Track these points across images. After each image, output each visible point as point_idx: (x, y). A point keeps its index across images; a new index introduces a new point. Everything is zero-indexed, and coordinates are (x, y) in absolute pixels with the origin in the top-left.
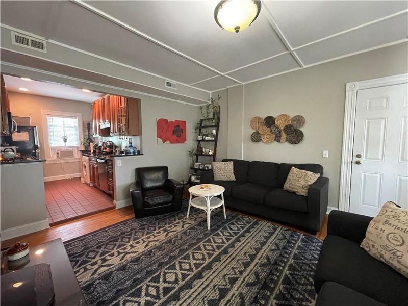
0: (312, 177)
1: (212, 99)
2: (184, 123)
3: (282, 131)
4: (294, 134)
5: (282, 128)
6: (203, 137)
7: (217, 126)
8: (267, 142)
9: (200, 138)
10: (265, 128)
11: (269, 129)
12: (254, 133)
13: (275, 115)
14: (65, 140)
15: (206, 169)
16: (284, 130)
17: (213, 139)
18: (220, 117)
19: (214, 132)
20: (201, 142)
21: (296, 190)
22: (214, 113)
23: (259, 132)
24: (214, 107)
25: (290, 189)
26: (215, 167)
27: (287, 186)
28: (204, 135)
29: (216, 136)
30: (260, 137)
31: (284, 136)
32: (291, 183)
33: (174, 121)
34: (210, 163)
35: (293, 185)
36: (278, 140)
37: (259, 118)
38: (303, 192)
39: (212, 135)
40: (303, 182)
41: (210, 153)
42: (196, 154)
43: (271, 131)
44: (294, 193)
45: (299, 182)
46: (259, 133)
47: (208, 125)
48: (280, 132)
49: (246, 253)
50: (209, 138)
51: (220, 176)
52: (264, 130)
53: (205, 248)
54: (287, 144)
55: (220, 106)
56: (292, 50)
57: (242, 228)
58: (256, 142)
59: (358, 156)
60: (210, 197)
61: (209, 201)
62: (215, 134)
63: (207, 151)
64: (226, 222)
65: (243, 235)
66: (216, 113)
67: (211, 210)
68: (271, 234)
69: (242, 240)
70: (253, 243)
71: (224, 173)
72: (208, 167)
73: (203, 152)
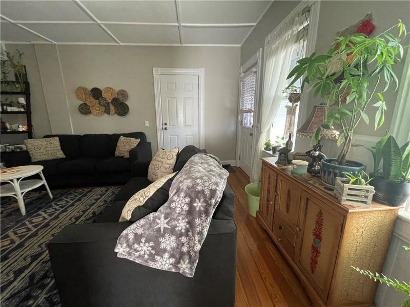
0: (135, 142)
1: (8, 54)
3: (110, 104)
4: (120, 107)
5: (110, 101)
6: (2, 108)
7: (27, 93)
8: (97, 115)
10: (92, 99)
11: (97, 101)
12: (81, 105)
13: (101, 87)
15: (18, 150)
16: (112, 102)
17: (22, 110)
18: (29, 81)
19: (22, 100)
21: (123, 155)
22: (16, 75)
23: (87, 103)
24: (14, 66)
25: (119, 155)
26: (30, 146)
27: (117, 153)
28: (3, 105)
29: (28, 106)
30: (89, 109)
31: (112, 108)
34: (23, 143)
35: (121, 151)
36: (107, 111)
37: (84, 89)
38: (127, 155)
40: (129, 148)
41: (21, 130)
43: (100, 104)
44: (123, 157)
45: (125, 147)
46: (87, 105)
48: (108, 104)
49: (71, 218)
50: (15, 109)
51: (40, 155)
52: (91, 101)
53: (16, 233)
54: (116, 116)
55: (25, 66)
56: (99, 22)
57: (72, 200)
58: (86, 114)
59: (166, 124)
60: (18, 179)
61: (16, 185)
62: (25, 103)
63: (14, 127)
64: (52, 201)
65: (72, 205)
66: (20, 75)
67: (24, 194)
68: (101, 196)
69: (70, 210)
70: (82, 207)
71: (46, 151)
72: (21, 148)
73: (8, 129)
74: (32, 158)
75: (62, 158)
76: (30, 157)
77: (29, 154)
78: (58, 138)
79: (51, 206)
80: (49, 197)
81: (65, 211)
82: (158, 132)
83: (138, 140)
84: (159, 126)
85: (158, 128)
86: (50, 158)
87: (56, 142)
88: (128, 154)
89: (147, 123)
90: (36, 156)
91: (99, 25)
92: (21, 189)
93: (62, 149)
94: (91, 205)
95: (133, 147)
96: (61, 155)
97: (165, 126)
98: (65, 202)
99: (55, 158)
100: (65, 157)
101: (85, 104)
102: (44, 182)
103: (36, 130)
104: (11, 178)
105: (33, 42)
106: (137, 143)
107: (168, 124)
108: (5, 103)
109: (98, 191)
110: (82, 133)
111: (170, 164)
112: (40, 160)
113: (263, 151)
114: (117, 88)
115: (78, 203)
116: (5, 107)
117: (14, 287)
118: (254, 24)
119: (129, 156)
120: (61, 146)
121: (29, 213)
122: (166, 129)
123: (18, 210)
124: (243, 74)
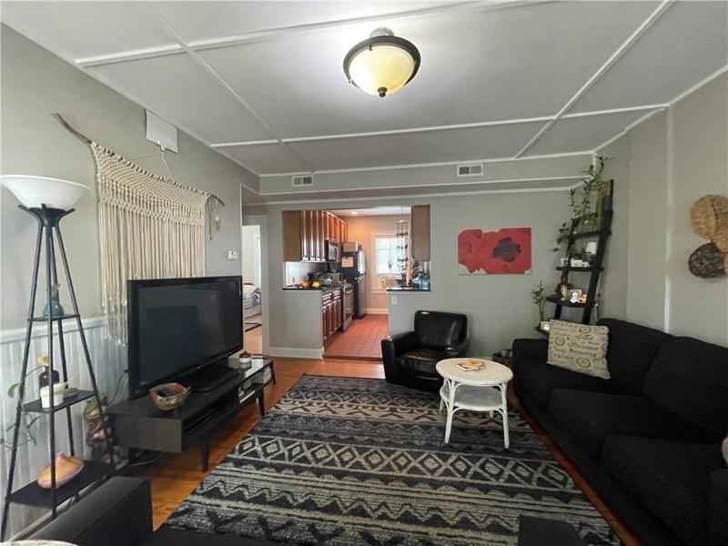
2: (527, 232)
6: (569, 262)
7: (603, 234)
12: (699, 249)
14: (390, 266)
17: (587, 265)
19: (592, 247)
23: (718, 245)
26: (552, 334)
28: (571, 256)
29: (598, 259)
30: (721, 261)
33: (497, 231)
41: (574, 300)
46: (718, 251)
50: (579, 263)
51: (559, 356)
55: (612, 181)
57: (509, 480)
62: (595, 253)
71: (571, 350)
74: (549, 356)
76: (547, 354)
77: (548, 348)
78: (605, 330)
79: (476, 459)
80: (502, 441)
81: (463, 487)
86: (574, 369)
90: (554, 355)
93: (607, 358)
96: (601, 370)
99: (583, 371)
101: (712, 247)
102: (502, 408)
105: (628, 128)
121: (452, 444)
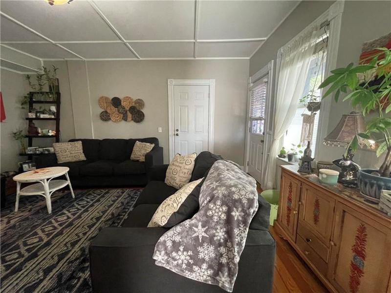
0: (150, 147)
1: (45, 69)
3: (128, 112)
4: (137, 114)
5: (128, 109)
6: (36, 115)
7: (57, 102)
8: (116, 121)
9: (32, 115)
10: (113, 108)
11: (117, 109)
12: (102, 112)
13: (121, 97)
15: (46, 152)
16: (129, 110)
17: (53, 117)
18: (60, 92)
19: (53, 108)
20: (34, 121)
21: (138, 159)
22: (50, 87)
23: (108, 111)
24: (49, 79)
25: (135, 158)
26: (57, 149)
27: (133, 157)
28: (37, 112)
30: (109, 116)
31: (129, 115)
32: (135, 154)
34: (52, 146)
36: (125, 119)
37: (106, 98)
38: (142, 159)
39: (50, 112)
40: (144, 152)
41: (50, 134)
42: (26, 136)
43: (118, 111)
44: (138, 161)
45: (140, 151)
46: (108, 113)
47: (42, 100)
48: (127, 112)
49: (92, 218)
50: (47, 116)
51: (65, 158)
52: (112, 110)
53: (43, 231)
54: (133, 123)
55: (58, 79)
56: (125, 41)
57: (92, 200)
58: (106, 121)
59: (177, 130)
60: (48, 180)
61: (46, 185)
62: (55, 111)
63: (45, 131)
64: (74, 201)
65: (92, 205)
66: (53, 86)
67: (51, 193)
68: (118, 197)
69: (90, 209)
70: (101, 208)
71: (71, 153)
72: (48, 151)
73: (39, 133)
74: (59, 160)
75: (83, 161)
76: (57, 159)
77: (56, 156)
78: (81, 142)
79: (73, 206)
80: (72, 197)
81: (86, 211)
82: (170, 137)
83: (153, 145)
84: (171, 132)
85: (170, 133)
86: (73, 161)
87: (79, 145)
88: (144, 158)
89: (160, 130)
90: (62, 159)
91: (125, 44)
92: (50, 189)
93: (83, 152)
94: (109, 207)
95: (148, 152)
96: (82, 157)
97: (176, 133)
98: (85, 202)
99: (77, 160)
100: (86, 159)
101: (106, 112)
102: (68, 182)
103: (63, 135)
104: (42, 178)
105: (66, 59)
106: (152, 148)
107: (179, 130)
108: (39, 110)
109: (115, 192)
110: (101, 138)
111: (188, 169)
112: (65, 161)
113: (277, 158)
114: (135, 98)
115: (97, 204)
116: (38, 114)
117: (44, 285)
118: (266, 39)
119: (144, 160)
120: (83, 149)
121: (54, 211)
122: (177, 135)
123: (46, 207)
124: (252, 85)
